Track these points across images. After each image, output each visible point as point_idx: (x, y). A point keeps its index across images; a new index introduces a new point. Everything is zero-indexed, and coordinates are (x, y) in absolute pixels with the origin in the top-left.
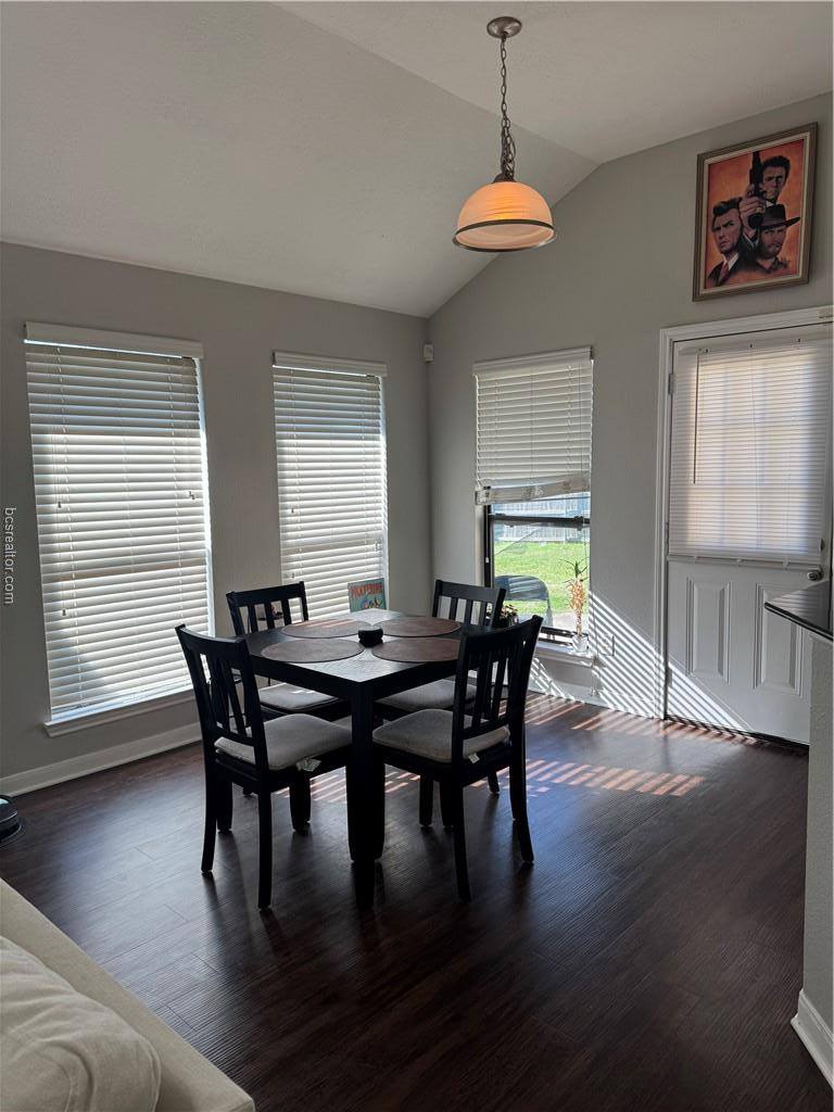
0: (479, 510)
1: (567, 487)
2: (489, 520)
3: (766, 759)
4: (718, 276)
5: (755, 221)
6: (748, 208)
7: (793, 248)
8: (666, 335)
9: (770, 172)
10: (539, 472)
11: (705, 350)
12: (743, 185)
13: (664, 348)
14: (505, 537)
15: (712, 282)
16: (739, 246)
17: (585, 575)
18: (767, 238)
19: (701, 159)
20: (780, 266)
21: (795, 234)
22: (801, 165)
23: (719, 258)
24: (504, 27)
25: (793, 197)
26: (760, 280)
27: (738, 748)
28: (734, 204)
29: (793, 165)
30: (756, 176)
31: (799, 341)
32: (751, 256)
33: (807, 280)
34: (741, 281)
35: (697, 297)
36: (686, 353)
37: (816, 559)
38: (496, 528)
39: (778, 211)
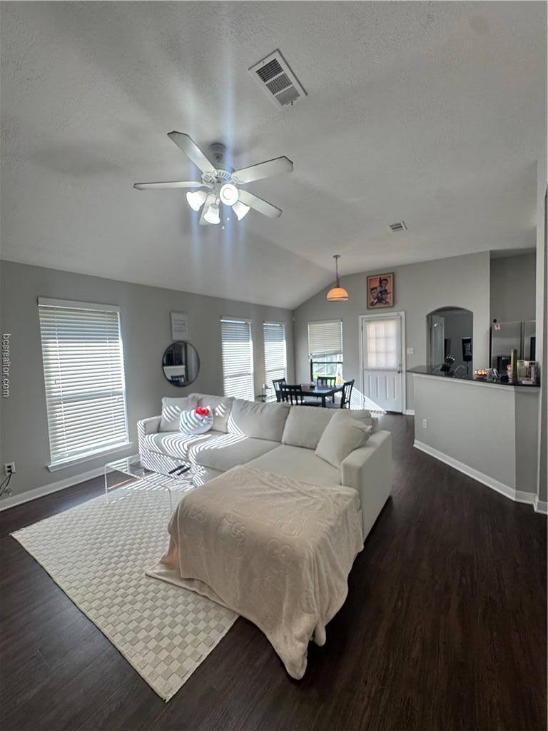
0: (310, 361)
1: (336, 353)
2: (312, 364)
3: (391, 417)
4: (372, 304)
5: (381, 292)
6: (379, 289)
7: (390, 298)
8: (361, 317)
9: (384, 282)
10: (327, 350)
11: (370, 321)
12: (377, 284)
13: (360, 321)
14: (315, 368)
15: (371, 306)
16: (377, 297)
17: (341, 375)
18: (384, 296)
19: (368, 277)
20: (387, 303)
21: (390, 296)
22: (390, 281)
23: (372, 300)
24: (336, 257)
25: (389, 287)
26: (382, 306)
27: (383, 415)
28: (376, 288)
29: (389, 280)
30: (381, 282)
31: (392, 319)
32: (380, 300)
33: (393, 306)
34: (378, 305)
35: (368, 308)
36: (367, 321)
37: (399, 369)
38: (314, 365)
39: (386, 291)
